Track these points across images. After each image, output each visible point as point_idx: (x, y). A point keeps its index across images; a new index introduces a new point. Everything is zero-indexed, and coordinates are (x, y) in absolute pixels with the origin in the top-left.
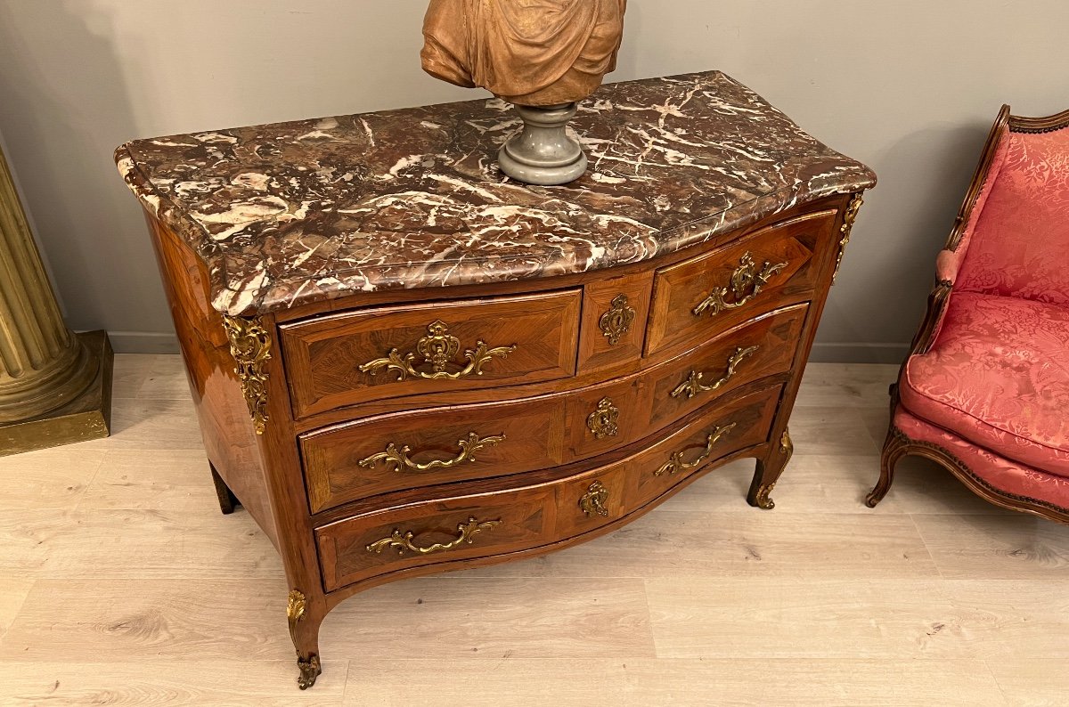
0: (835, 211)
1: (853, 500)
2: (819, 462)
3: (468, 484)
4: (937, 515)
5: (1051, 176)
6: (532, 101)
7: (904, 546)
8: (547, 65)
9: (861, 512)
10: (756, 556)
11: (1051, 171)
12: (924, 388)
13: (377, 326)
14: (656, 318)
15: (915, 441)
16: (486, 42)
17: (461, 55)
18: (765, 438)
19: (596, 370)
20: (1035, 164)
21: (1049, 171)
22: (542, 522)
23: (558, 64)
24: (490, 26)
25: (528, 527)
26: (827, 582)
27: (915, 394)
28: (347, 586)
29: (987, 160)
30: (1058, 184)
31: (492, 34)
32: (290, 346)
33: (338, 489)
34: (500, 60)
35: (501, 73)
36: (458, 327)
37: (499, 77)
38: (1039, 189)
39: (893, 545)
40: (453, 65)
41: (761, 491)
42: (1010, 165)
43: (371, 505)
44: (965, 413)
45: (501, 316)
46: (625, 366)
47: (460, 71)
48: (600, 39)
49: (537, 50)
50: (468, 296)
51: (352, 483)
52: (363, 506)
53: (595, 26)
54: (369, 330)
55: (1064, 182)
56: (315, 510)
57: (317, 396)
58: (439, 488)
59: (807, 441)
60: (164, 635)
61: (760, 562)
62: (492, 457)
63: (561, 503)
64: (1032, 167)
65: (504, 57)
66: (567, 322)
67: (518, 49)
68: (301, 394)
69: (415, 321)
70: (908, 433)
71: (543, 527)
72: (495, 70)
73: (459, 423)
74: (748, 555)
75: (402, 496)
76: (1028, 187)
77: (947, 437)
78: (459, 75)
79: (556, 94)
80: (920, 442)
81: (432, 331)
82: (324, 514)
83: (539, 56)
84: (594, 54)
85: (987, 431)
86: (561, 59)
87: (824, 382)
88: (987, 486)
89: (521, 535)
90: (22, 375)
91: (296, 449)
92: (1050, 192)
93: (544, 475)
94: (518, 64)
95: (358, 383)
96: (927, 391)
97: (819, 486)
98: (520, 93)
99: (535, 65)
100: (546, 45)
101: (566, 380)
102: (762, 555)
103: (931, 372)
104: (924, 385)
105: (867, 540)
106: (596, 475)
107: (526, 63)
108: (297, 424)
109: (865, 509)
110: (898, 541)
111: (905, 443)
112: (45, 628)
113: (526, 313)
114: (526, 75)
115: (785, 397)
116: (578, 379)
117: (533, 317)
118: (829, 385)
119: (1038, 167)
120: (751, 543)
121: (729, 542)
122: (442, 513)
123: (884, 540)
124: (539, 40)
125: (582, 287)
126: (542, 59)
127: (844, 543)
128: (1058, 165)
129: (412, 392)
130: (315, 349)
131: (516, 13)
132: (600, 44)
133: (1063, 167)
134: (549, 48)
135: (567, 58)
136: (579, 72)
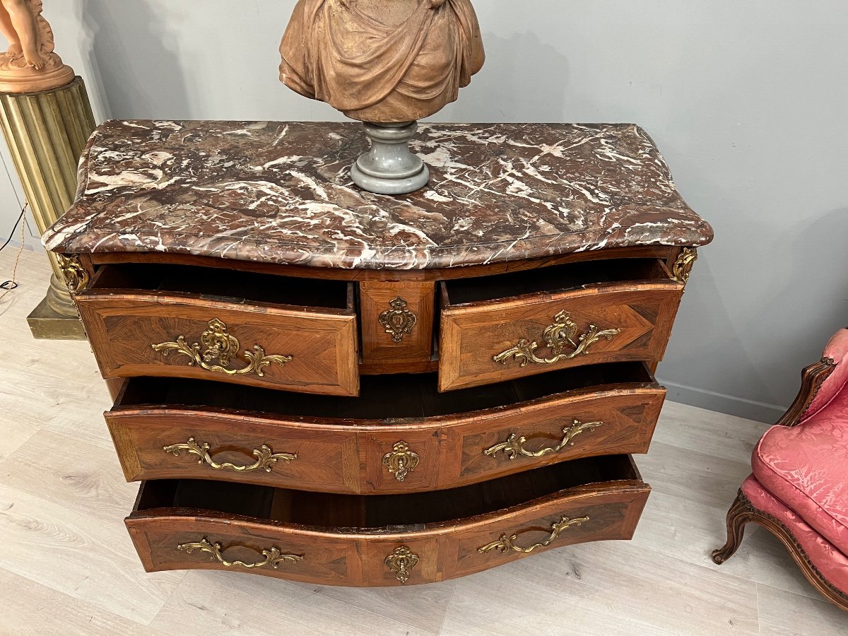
1: (701, 551)
2: (684, 506)
4: (786, 592)
7: (734, 611)
8: (369, 85)
9: (704, 565)
10: (578, 575)
12: (771, 460)
15: (758, 510)
16: (319, 59)
17: (300, 69)
23: (380, 86)
24: (322, 46)
26: (635, 621)
27: (760, 463)
31: (323, 54)
34: (330, 77)
35: (333, 88)
37: (332, 91)
39: (723, 608)
44: (807, 496)
47: (302, 84)
48: (423, 67)
49: (356, 71)
53: (418, 54)
59: (681, 484)
60: (93, 492)
61: (577, 581)
65: (332, 74)
67: (341, 68)
70: (753, 502)
72: (328, 85)
74: (570, 571)
77: (789, 515)
78: (302, 87)
79: (383, 113)
80: (764, 513)
83: (358, 76)
84: (419, 80)
85: (825, 520)
86: (383, 81)
87: (726, 433)
88: (821, 577)
94: (343, 82)
96: (772, 464)
97: (673, 528)
98: (352, 108)
99: (357, 84)
100: (366, 66)
102: (583, 576)
103: (784, 446)
104: (771, 457)
105: (697, 593)
107: (348, 81)
109: (709, 563)
110: (730, 605)
111: (749, 510)
112: (26, 464)
114: (351, 92)
118: (730, 437)
120: (578, 561)
121: (559, 554)
123: (716, 599)
124: (357, 61)
126: (362, 79)
127: (671, 589)
132: (423, 72)
134: (369, 70)
135: (389, 80)
136: (402, 95)
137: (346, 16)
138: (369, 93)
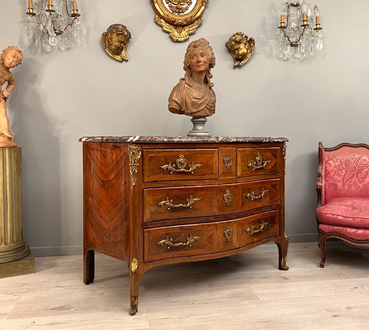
0: (280, 148)
1: (315, 267)
2: (301, 261)
3: (190, 219)
4: (345, 268)
5: (340, 161)
6: (197, 114)
8: (201, 104)
9: (319, 269)
11: (340, 160)
13: (166, 154)
14: (238, 164)
16: (185, 100)
17: (180, 103)
18: (278, 233)
19: (224, 178)
20: (335, 158)
21: (339, 160)
22: (213, 240)
24: (186, 96)
25: (208, 242)
27: (321, 214)
28: (150, 262)
29: (320, 157)
30: (343, 163)
31: (187, 97)
32: (145, 156)
33: (152, 213)
34: (189, 103)
35: (189, 107)
36: (187, 157)
37: (189, 108)
38: (338, 165)
39: (333, 274)
40: (177, 105)
41: (282, 261)
42: (328, 160)
43: (160, 224)
44: (338, 216)
45: (198, 154)
46: (232, 179)
47: (179, 107)
49: (198, 100)
50: (189, 147)
51: (155, 212)
52: (158, 224)
53: (210, 98)
54: (164, 155)
55: (344, 162)
56: (145, 221)
57: (150, 175)
58: (181, 220)
61: (288, 280)
62: (196, 207)
63: (218, 232)
64: (334, 159)
65: (190, 102)
66: (215, 158)
67: (194, 100)
68: (146, 173)
69: (176, 154)
70: (325, 230)
71: (213, 243)
72: (188, 106)
73: (187, 192)
75: (170, 222)
76: (335, 165)
77: (336, 228)
79: (203, 113)
80: (329, 232)
81: (180, 157)
82: (147, 223)
83: (199, 102)
84: (211, 104)
86: (204, 104)
88: (354, 240)
89: (206, 245)
90: (8, 245)
91: (142, 194)
92: (342, 165)
93: (212, 219)
94: (194, 104)
95: (160, 173)
96: (325, 212)
97: (303, 265)
98: (194, 112)
99: (198, 104)
100: (200, 99)
101: (216, 180)
103: (324, 208)
106: (228, 223)
108: (143, 184)
110: (335, 273)
111: (325, 234)
113: (204, 154)
114: (196, 107)
115: (281, 215)
116: (219, 181)
117: (206, 155)
119: (336, 159)
120: (284, 277)
121: (276, 277)
122: (181, 231)
123: (330, 273)
124: (198, 98)
125: (218, 148)
126: (199, 103)
128: (341, 157)
129: (174, 179)
130: (151, 158)
131: (192, 93)
132: (212, 102)
133: (342, 158)
134: (201, 100)
135: (205, 103)
136: (207, 108)
137: (191, 88)
138: (200, 107)
